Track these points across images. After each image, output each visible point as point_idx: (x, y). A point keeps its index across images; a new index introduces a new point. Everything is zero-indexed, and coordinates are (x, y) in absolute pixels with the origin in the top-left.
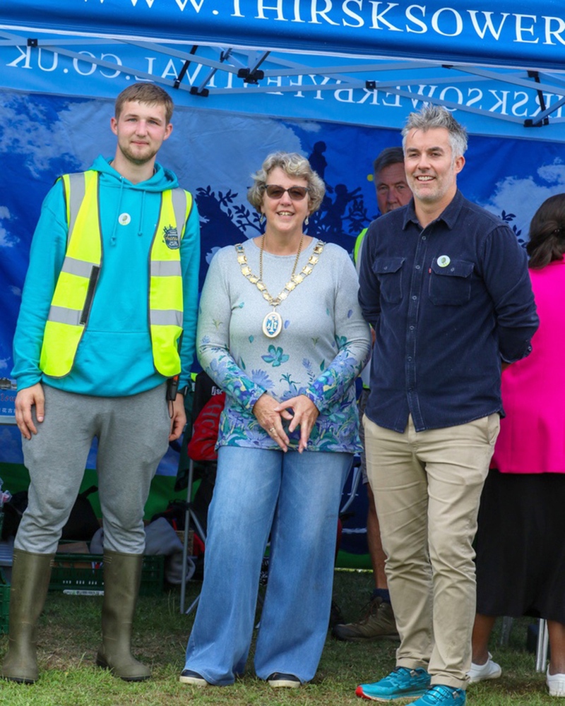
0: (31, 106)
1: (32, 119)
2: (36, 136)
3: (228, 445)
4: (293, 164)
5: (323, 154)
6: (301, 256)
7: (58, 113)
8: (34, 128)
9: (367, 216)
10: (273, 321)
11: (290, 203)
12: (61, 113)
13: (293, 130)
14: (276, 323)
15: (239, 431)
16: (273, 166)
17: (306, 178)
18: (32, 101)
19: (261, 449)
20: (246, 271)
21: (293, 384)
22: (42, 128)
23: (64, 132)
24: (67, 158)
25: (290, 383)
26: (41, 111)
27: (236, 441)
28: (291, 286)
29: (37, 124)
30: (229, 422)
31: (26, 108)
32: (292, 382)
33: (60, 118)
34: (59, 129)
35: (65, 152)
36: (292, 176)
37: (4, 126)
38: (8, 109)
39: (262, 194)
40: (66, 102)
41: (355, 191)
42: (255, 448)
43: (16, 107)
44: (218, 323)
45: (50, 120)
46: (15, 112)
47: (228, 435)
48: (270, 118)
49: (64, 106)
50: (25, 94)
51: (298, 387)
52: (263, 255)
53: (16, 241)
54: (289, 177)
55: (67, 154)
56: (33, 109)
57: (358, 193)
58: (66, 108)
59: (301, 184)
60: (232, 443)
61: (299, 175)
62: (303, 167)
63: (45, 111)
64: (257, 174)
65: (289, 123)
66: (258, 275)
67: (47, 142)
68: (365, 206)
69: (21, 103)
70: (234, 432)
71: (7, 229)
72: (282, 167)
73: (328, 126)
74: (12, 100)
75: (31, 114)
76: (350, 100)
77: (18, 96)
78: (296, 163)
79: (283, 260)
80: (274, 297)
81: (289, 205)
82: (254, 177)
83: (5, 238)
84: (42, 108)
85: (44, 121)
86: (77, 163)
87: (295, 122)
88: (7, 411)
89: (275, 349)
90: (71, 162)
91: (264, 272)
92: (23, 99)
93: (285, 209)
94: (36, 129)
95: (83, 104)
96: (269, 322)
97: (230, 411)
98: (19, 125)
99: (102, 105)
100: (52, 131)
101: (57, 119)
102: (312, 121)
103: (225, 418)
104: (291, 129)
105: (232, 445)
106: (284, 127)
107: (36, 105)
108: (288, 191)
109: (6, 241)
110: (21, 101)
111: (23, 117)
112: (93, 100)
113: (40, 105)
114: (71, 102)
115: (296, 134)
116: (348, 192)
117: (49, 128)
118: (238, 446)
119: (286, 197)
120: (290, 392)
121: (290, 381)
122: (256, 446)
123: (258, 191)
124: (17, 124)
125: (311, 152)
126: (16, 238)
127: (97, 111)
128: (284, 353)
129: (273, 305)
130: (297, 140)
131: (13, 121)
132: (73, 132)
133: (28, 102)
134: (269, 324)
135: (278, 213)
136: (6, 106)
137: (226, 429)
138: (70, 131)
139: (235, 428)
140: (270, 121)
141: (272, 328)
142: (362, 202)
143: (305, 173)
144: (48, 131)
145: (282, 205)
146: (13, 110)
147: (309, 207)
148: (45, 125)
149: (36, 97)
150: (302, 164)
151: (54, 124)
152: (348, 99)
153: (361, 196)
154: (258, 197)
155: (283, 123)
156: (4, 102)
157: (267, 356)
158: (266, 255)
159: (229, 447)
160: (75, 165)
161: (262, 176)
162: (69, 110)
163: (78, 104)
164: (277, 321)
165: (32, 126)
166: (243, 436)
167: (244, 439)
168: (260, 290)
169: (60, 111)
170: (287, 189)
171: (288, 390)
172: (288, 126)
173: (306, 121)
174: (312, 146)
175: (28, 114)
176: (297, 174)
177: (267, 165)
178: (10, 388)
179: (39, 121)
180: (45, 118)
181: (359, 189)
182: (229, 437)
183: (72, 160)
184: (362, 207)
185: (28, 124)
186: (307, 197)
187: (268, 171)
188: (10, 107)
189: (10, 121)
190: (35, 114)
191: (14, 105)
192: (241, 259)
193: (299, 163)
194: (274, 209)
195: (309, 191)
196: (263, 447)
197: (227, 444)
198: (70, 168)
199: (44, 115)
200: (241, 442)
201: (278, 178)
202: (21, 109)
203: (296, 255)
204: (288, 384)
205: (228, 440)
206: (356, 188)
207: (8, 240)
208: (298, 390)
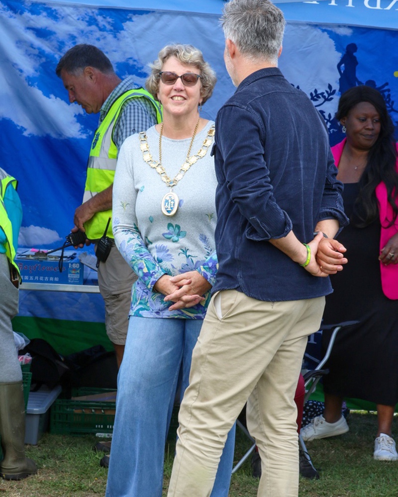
0: (100, 18)
1: (101, 30)
2: (105, 44)
3: (134, 316)
4: (187, 54)
5: (355, 54)
6: (196, 138)
7: (123, 24)
8: (103, 37)
9: (394, 107)
10: (170, 201)
11: (183, 88)
12: (125, 23)
13: (328, 34)
14: (172, 202)
15: (143, 302)
16: (168, 55)
17: (198, 66)
18: (101, 14)
19: (162, 318)
20: (147, 157)
21: (190, 257)
22: (110, 37)
23: (129, 40)
24: (131, 62)
25: (188, 257)
26: (109, 23)
27: (141, 312)
28: (186, 167)
29: (105, 33)
30: (136, 294)
31: (96, 20)
32: (189, 256)
33: (125, 28)
34: (124, 37)
35: (129, 57)
36: (185, 63)
37: (77, 36)
38: (80, 21)
39: (158, 82)
40: (130, 15)
41: (383, 86)
42: (157, 318)
43: (87, 19)
44: (125, 205)
45: (116, 29)
46: (87, 24)
47: (135, 306)
48: (307, 24)
49: (128, 17)
50: (95, 8)
51: (195, 260)
52: (162, 140)
53: (88, 133)
54: (182, 64)
55: (131, 58)
56: (102, 21)
57: (386, 88)
58: (130, 20)
59: (194, 71)
60: (137, 315)
61: (191, 63)
62: (196, 56)
63: (112, 22)
64: (153, 63)
65: (324, 28)
66: (157, 159)
67: (114, 48)
68: (392, 99)
69: (91, 16)
70: (140, 303)
71: (81, 124)
72: (176, 55)
73: (359, 30)
74: (84, 14)
75: (100, 26)
76: (378, 7)
77: (89, 11)
78: (190, 53)
79: (179, 144)
80: (172, 179)
81: (182, 90)
82: (151, 65)
83: (80, 131)
84: (110, 20)
85: (111, 31)
86: (140, 66)
87: (330, 27)
88: (44, 279)
89: (173, 227)
90: (135, 65)
91: (162, 155)
92: (93, 12)
93: (178, 94)
94: (105, 38)
95: (144, 16)
96: (167, 201)
97: (138, 283)
98: (90, 35)
99: (161, 16)
100: (118, 39)
101: (123, 29)
102: (345, 26)
103: (134, 290)
104: (326, 33)
105: (137, 316)
106: (320, 31)
107: (104, 18)
108: (181, 77)
109: (80, 133)
110: (91, 14)
111: (94, 27)
112: (153, 12)
113: (108, 17)
114: (134, 14)
115: (330, 37)
116: (377, 87)
117: (115, 37)
118: (141, 316)
119: (179, 83)
120: (187, 265)
121: (188, 255)
122: (158, 316)
123: (154, 78)
124: (87, 34)
125: (344, 53)
126: (89, 131)
127: (157, 22)
128: (181, 230)
129: (170, 186)
130: (332, 42)
131: (85, 32)
132: (137, 40)
133: (97, 15)
134: (167, 204)
135: (172, 98)
136: (78, 19)
137: (134, 301)
138: (133, 38)
139: (141, 299)
140: (307, 27)
141: (169, 207)
142: (389, 95)
143: (197, 61)
144: (116, 39)
145: (175, 90)
146: (85, 22)
147: (201, 94)
148: (112, 34)
149: (104, 11)
150: (195, 54)
151: (120, 33)
152: (376, 6)
153: (389, 90)
154: (154, 85)
155: (319, 28)
156: (77, 15)
157: (166, 234)
158: (166, 140)
159: (135, 317)
160: (138, 68)
161: (158, 64)
162: (133, 21)
163: (140, 16)
164: (173, 200)
165: (101, 36)
166: (147, 308)
167: (147, 310)
168: (159, 173)
169: (126, 22)
170: (180, 75)
171: (186, 263)
172: (324, 31)
173: (339, 26)
174: (345, 47)
175: (97, 25)
176: (190, 61)
177: (162, 53)
178: (46, 259)
179: (107, 31)
180: (112, 28)
181: (387, 84)
182: (136, 307)
183: (135, 63)
184: (390, 100)
185: (98, 34)
186: (198, 85)
187: (164, 59)
188: (82, 20)
189: (82, 32)
190: (104, 25)
191: (86, 18)
192: (144, 147)
193: (192, 53)
194: (168, 94)
195: (202, 79)
196: (164, 317)
197: (133, 314)
198: (134, 70)
199: (112, 26)
200: (144, 313)
201: (173, 66)
202: (92, 21)
203: (191, 138)
204: (186, 258)
205: (135, 311)
206: (384, 83)
207: (82, 133)
208: (195, 263)
